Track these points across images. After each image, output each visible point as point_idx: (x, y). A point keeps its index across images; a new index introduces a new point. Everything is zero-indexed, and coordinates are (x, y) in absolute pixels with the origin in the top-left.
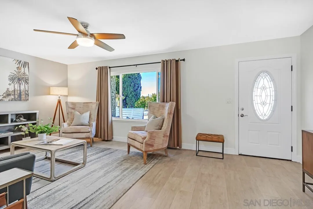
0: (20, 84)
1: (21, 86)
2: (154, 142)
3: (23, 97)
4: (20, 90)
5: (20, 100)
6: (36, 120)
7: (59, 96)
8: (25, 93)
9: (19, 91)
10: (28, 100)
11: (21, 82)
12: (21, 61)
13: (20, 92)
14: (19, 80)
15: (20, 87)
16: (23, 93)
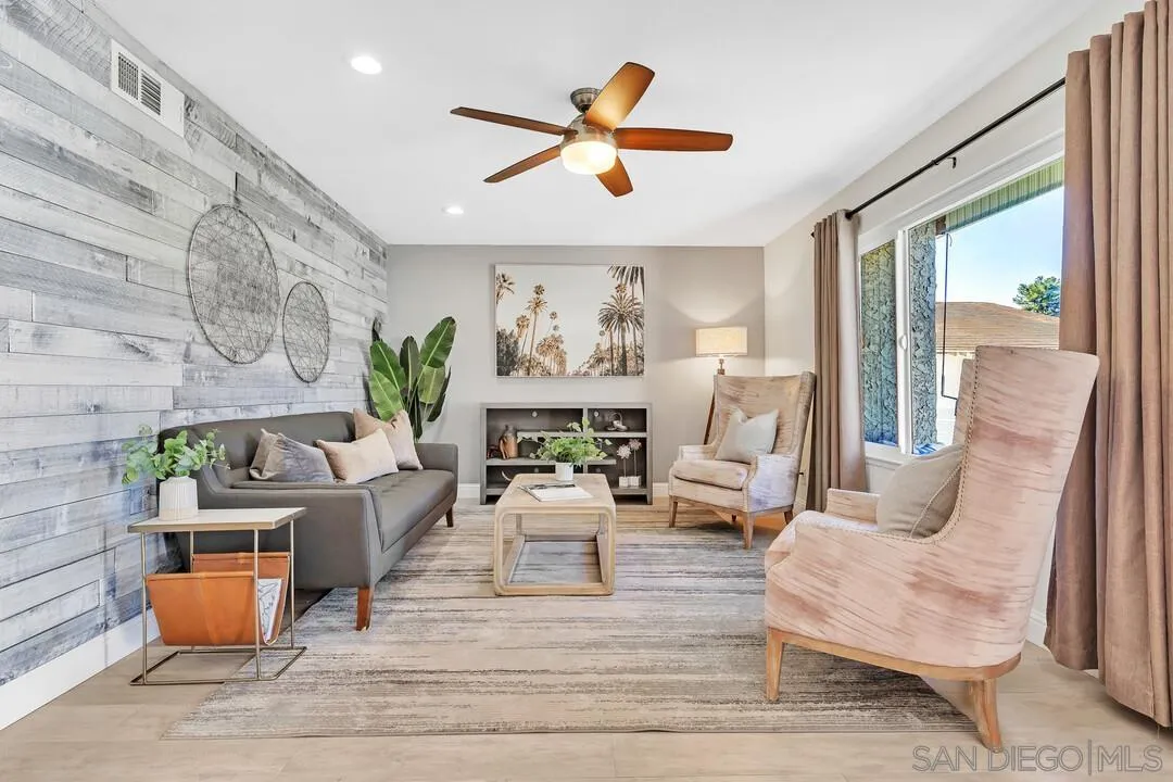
0: (624, 330)
1: (627, 334)
2: (830, 595)
3: (631, 364)
4: (624, 347)
5: (625, 373)
6: (645, 430)
7: (721, 357)
8: (636, 353)
9: (621, 350)
10: (642, 372)
11: (625, 324)
12: (625, 268)
13: (624, 353)
14: (622, 319)
15: (623, 337)
16: (630, 354)
